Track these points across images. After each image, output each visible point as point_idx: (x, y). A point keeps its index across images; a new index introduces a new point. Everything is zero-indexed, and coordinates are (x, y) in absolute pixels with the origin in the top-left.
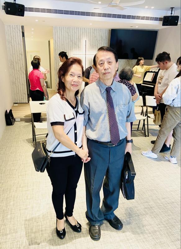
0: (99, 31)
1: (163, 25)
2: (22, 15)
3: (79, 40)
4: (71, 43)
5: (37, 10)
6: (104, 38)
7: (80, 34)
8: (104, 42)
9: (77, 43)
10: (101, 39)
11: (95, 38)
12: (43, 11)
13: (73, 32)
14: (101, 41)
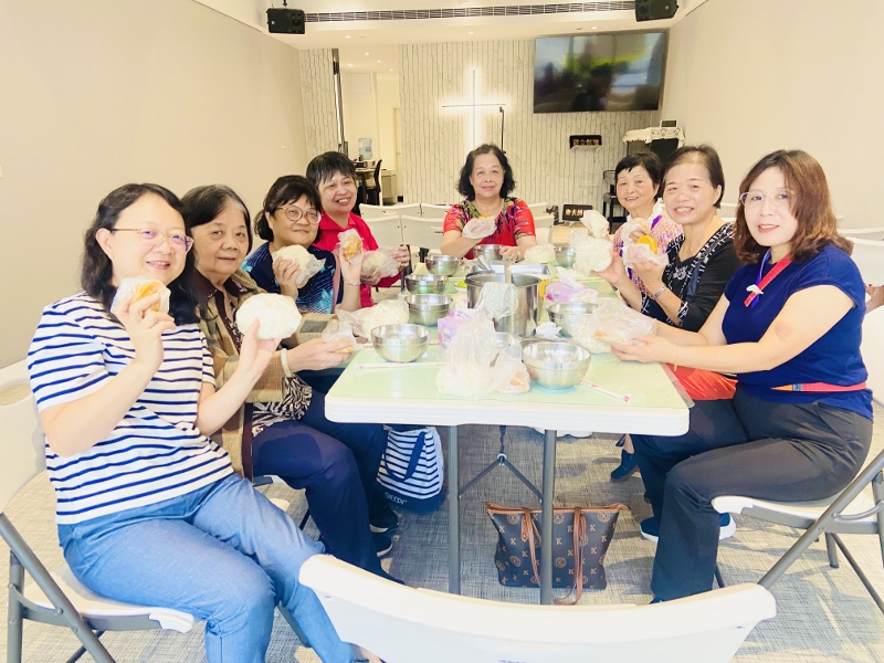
0: (511, 45)
1: (639, 19)
2: (302, 31)
3: (460, 71)
5: (336, 17)
7: (460, 57)
10: (516, 64)
11: (500, 64)
12: (349, 16)
13: (445, 53)
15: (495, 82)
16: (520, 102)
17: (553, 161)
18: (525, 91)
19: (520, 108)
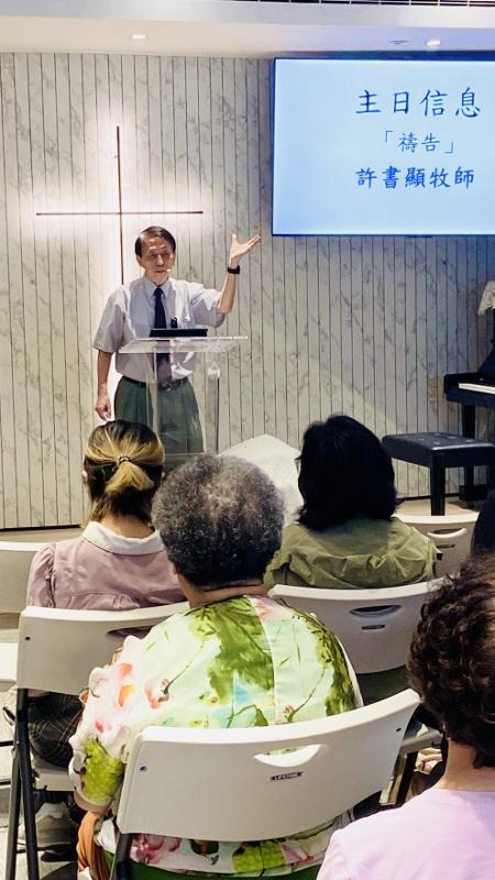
0: (204, 71)
3: (77, 125)
4: (24, 146)
6: (240, 110)
7: (77, 89)
8: (240, 132)
9: (64, 147)
10: (217, 114)
11: (180, 112)
13: (35, 77)
14: (218, 130)
15: (168, 157)
16: (231, 206)
17: (314, 349)
18: (242, 180)
19: (231, 222)
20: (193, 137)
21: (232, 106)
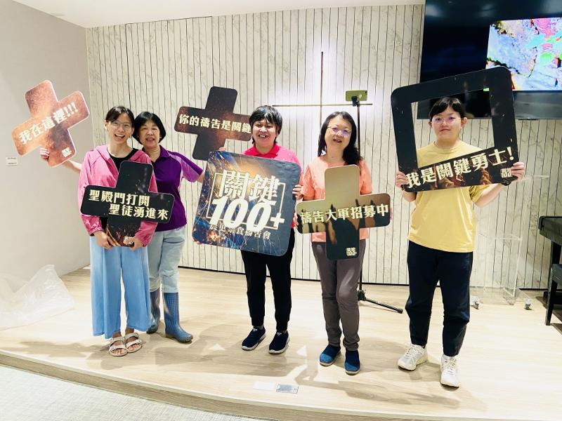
3: (301, 53)
7: (302, 31)
9: (293, 67)
20: (373, 57)
21: (402, 37)
